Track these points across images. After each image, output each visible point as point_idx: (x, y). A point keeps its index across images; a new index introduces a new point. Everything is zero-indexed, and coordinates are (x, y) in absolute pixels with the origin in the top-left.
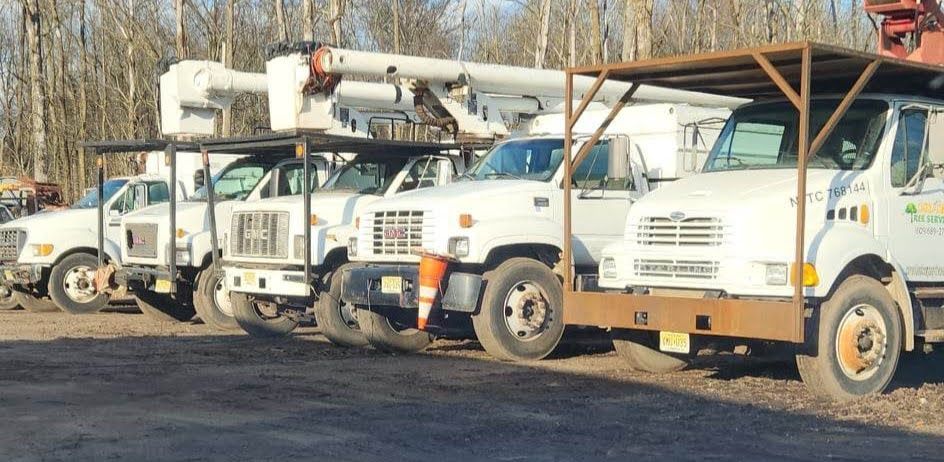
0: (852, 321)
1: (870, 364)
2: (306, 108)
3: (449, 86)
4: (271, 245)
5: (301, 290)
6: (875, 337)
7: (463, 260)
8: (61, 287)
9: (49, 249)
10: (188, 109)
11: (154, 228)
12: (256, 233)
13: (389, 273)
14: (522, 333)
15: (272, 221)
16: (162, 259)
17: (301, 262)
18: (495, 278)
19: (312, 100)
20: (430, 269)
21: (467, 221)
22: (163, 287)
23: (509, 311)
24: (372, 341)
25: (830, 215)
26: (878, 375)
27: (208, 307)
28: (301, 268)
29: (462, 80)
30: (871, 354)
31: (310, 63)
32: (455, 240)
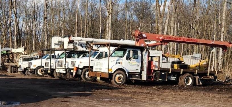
0: (118, 76)
1: (121, 81)
2: (68, 45)
3: (91, 42)
4: (61, 66)
5: (64, 72)
6: (121, 78)
7: (80, 68)
8: (37, 72)
9: (35, 66)
10: (55, 44)
11: (48, 62)
12: (60, 64)
13: (72, 69)
14: (88, 78)
15: (62, 62)
16: (49, 68)
17: (64, 68)
18: (84, 70)
19: (70, 44)
20: (75, 69)
21: (81, 63)
22: (49, 72)
23: (86, 75)
24: (72, 79)
25: (116, 63)
26: (122, 83)
27: (56, 75)
28: (64, 69)
29: (93, 41)
30: (121, 80)
31: (69, 39)
32: (79, 65)
